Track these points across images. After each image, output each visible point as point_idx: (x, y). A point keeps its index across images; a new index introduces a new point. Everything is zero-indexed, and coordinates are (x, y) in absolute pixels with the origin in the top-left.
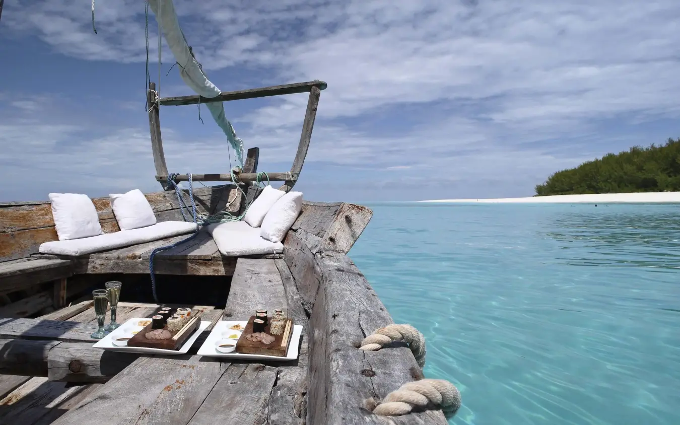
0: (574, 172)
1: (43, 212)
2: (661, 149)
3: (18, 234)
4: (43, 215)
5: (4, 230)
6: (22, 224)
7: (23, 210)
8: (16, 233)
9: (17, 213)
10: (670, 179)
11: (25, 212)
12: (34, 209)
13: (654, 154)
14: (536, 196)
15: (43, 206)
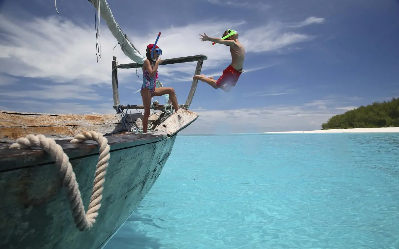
0: (342, 116)
1: (44, 119)
2: (389, 103)
3: (28, 129)
4: (43, 120)
5: (20, 126)
6: (31, 124)
7: (33, 117)
8: (27, 128)
9: (29, 118)
10: (393, 120)
11: (34, 118)
12: (39, 117)
13: (385, 106)
14: (321, 130)
15: (44, 116)
